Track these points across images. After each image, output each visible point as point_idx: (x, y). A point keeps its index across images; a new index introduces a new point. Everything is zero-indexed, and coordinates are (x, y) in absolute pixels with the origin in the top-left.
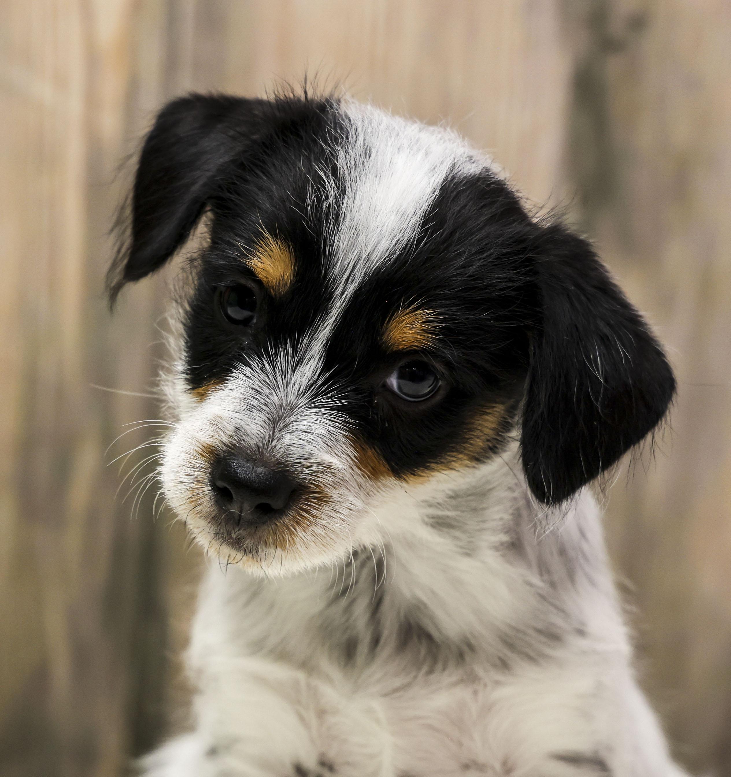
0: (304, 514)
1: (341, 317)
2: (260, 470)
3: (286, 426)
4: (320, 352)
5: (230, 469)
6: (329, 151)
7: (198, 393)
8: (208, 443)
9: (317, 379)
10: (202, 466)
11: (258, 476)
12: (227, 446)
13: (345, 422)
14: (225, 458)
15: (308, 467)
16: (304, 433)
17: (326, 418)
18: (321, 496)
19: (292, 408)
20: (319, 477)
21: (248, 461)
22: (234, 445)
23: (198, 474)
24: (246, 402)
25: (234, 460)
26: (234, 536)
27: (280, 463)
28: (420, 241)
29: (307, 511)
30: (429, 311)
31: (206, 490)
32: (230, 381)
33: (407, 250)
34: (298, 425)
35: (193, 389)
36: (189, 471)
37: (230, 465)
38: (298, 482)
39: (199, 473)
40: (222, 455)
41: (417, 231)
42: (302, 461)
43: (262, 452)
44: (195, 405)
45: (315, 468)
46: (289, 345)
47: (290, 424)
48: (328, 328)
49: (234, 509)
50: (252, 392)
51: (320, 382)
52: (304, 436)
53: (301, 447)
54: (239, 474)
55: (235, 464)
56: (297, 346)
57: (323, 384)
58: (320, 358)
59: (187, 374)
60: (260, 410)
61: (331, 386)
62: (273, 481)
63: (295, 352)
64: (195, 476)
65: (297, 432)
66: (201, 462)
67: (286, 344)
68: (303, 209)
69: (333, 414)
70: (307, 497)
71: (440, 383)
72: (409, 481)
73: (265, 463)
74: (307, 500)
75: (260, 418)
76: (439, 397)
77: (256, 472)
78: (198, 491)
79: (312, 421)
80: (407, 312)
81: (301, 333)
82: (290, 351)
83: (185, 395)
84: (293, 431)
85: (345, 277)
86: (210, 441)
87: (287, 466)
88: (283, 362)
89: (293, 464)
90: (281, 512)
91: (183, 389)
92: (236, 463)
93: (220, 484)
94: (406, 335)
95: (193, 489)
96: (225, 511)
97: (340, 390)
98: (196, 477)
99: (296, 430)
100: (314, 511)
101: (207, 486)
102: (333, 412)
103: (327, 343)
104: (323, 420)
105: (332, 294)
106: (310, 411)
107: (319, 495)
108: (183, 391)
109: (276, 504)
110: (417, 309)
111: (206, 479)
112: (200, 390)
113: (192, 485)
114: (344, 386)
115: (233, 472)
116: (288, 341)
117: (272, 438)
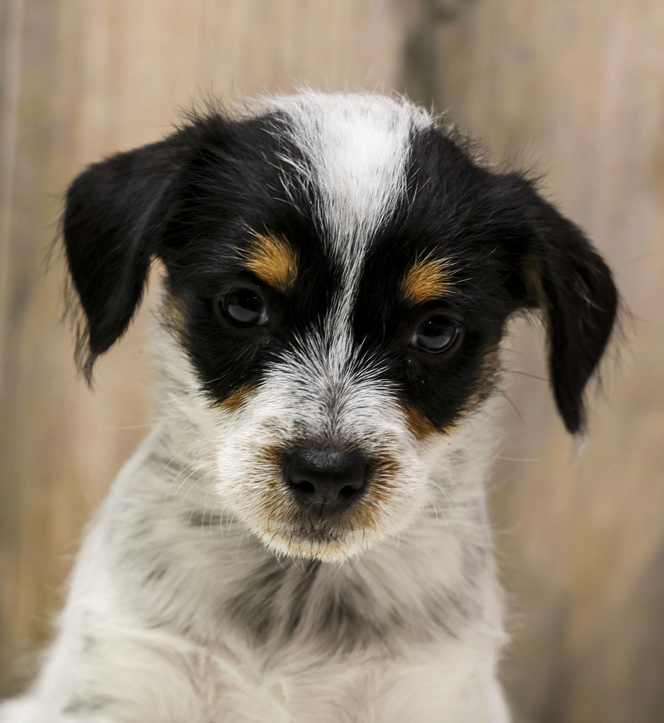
0: (382, 487)
1: (358, 288)
2: (334, 455)
3: (342, 407)
4: (347, 327)
5: (305, 463)
6: (281, 137)
7: (227, 404)
8: (270, 444)
9: (351, 355)
10: (270, 469)
11: (335, 461)
12: (292, 442)
13: (391, 388)
14: (295, 454)
15: (375, 441)
16: (360, 409)
17: (374, 388)
18: (392, 465)
19: (341, 389)
20: (387, 447)
21: (320, 450)
22: (301, 440)
23: (269, 478)
24: (294, 395)
25: (306, 453)
26: (317, 527)
27: (351, 444)
28: (410, 193)
29: (383, 483)
30: (443, 260)
31: (283, 490)
32: (266, 381)
33: (402, 205)
34: (351, 404)
35: (220, 401)
36: (258, 477)
37: (304, 459)
38: (370, 457)
39: (270, 476)
40: (290, 452)
41: (404, 184)
42: (368, 436)
43: (331, 438)
44: (227, 416)
45: (381, 439)
46: (315, 330)
47: (345, 404)
48: (348, 302)
49: (317, 500)
50: (297, 384)
51: (356, 357)
52: (361, 411)
53: (363, 423)
54: (316, 465)
55: (308, 457)
56: (323, 329)
57: (359, 358)
58: (348, 333)
59: (207, 389)
60: (312, 399)
61: (367, 357)
62: (350, 462)
63: (323, 335)
64: (267, 480)
65: (354, 410)
66: (268, 466)
67: (311, 330)
68: (284, 195)
69: (379, 383)
70: (380, 469)
71: (457, 331)
72: (450, 433)
73: (336, 449)
74: (381, 472)
75: (314, 406)
76: (459, 344)
77: (331, 458)
78: (274, 494)
79: (363, 396)
80: (421, 265)
81: (323, 316)
82: (318, 335)
83: (212, 410)
84: (350, 410)
85: (349, 247)
86: (272, 442)
87: (358, 445)
88: (315, 348)
89: (362, 441)
90: (361, 491)
91: (208, 405)
92: (309, 455)
93: (297, 479)
94: (426, 287)
95: (269, 494)
96: (307, 506)
97: (377, 359)
98: (269, 481)
99: (352, 408)
100: (390, 482)
101: (283, 486)
102: (378, 381)
103: (350, 317)
104: (372, 391)
105: (341, 267)
106: (357, 387)
107: (391, 465)
108: (209, 406)
109: (357, 484)
110: (430, 259)
111: (278, 480)
112: (229, 401)
113: (268, 490)
114: (379, 354)
115: (311, 465)
116: (312, 326)
117: (334, 422)
